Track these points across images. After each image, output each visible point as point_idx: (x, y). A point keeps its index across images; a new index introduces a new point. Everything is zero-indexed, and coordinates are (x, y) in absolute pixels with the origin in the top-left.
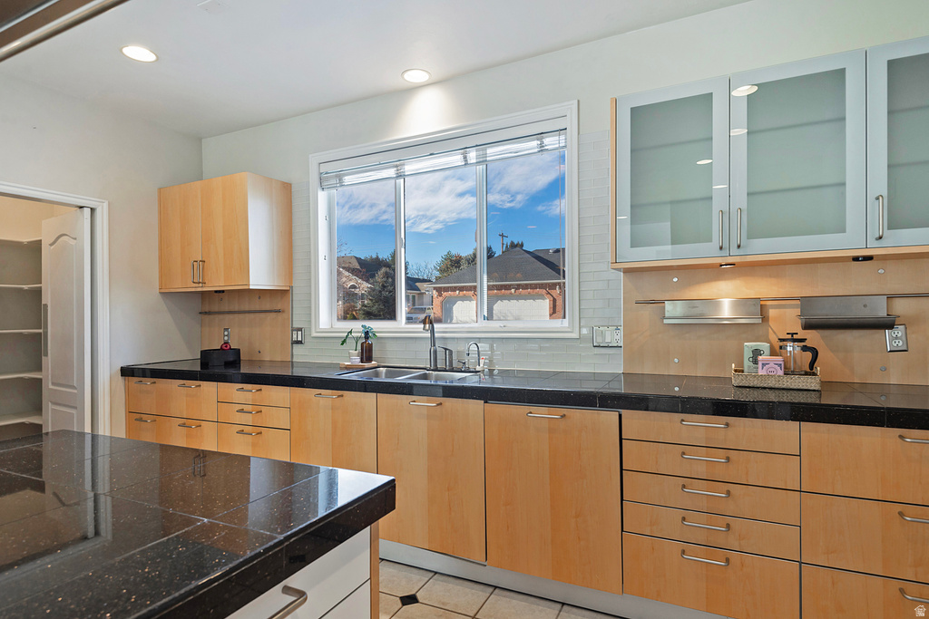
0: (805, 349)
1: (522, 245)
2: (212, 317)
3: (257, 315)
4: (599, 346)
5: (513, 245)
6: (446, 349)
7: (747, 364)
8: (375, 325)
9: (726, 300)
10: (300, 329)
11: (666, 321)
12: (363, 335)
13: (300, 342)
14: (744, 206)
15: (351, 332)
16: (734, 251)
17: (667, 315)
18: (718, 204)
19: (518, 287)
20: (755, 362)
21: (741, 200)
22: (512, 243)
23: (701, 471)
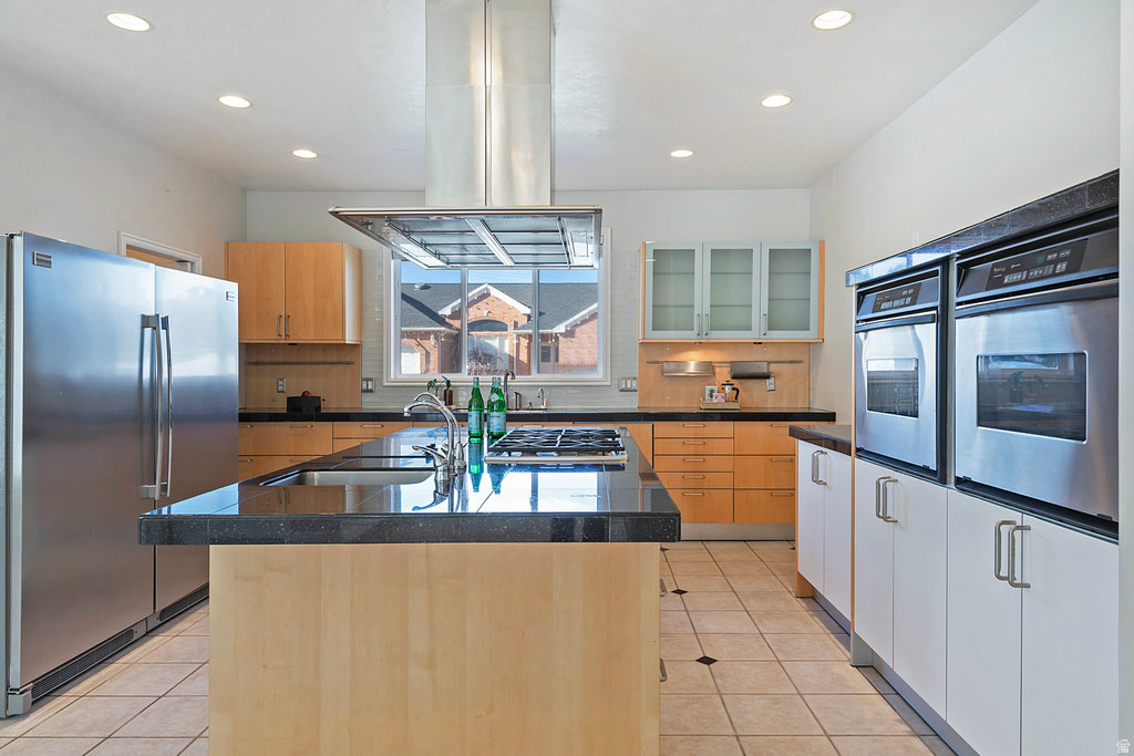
0: (733, 389)
2: (261, 367)
3: (322, 366)
4: (623, 391)
6: (517, 393)
7: (707, 397)
8: (450, 376)
9: (692, 362)
10: (371, 380)
11: (665, 374)
12: (445, 384)
13: (371, 391)
14: (709, 313)
15: (435, 381)
16: (704, 336)
17: (665, 370)
18: (697, 310)
20: (711, 396)
21: (707, 310)
23: (691, 450)
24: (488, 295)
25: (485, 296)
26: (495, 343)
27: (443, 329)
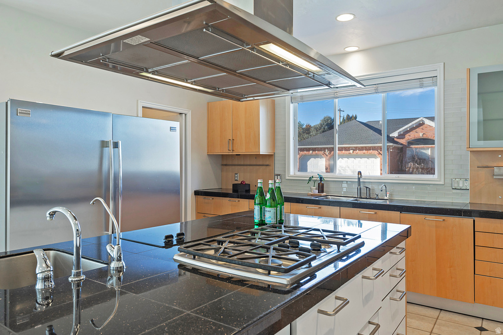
1: (356, 118)
2: (228, 167)
3: (254, 167)
4: (455, 189)
5: (349, 118)
6: (367, 188)
10: (279, 175)
11: (494, 177)
12: (319, 179)
15: (313, 177)
17: (495, 173)
19: (355, 149)
22: (348, 115)
24: (423, 124)
25: (421, 124)
26: (429, 152)
27: (391, 144)
